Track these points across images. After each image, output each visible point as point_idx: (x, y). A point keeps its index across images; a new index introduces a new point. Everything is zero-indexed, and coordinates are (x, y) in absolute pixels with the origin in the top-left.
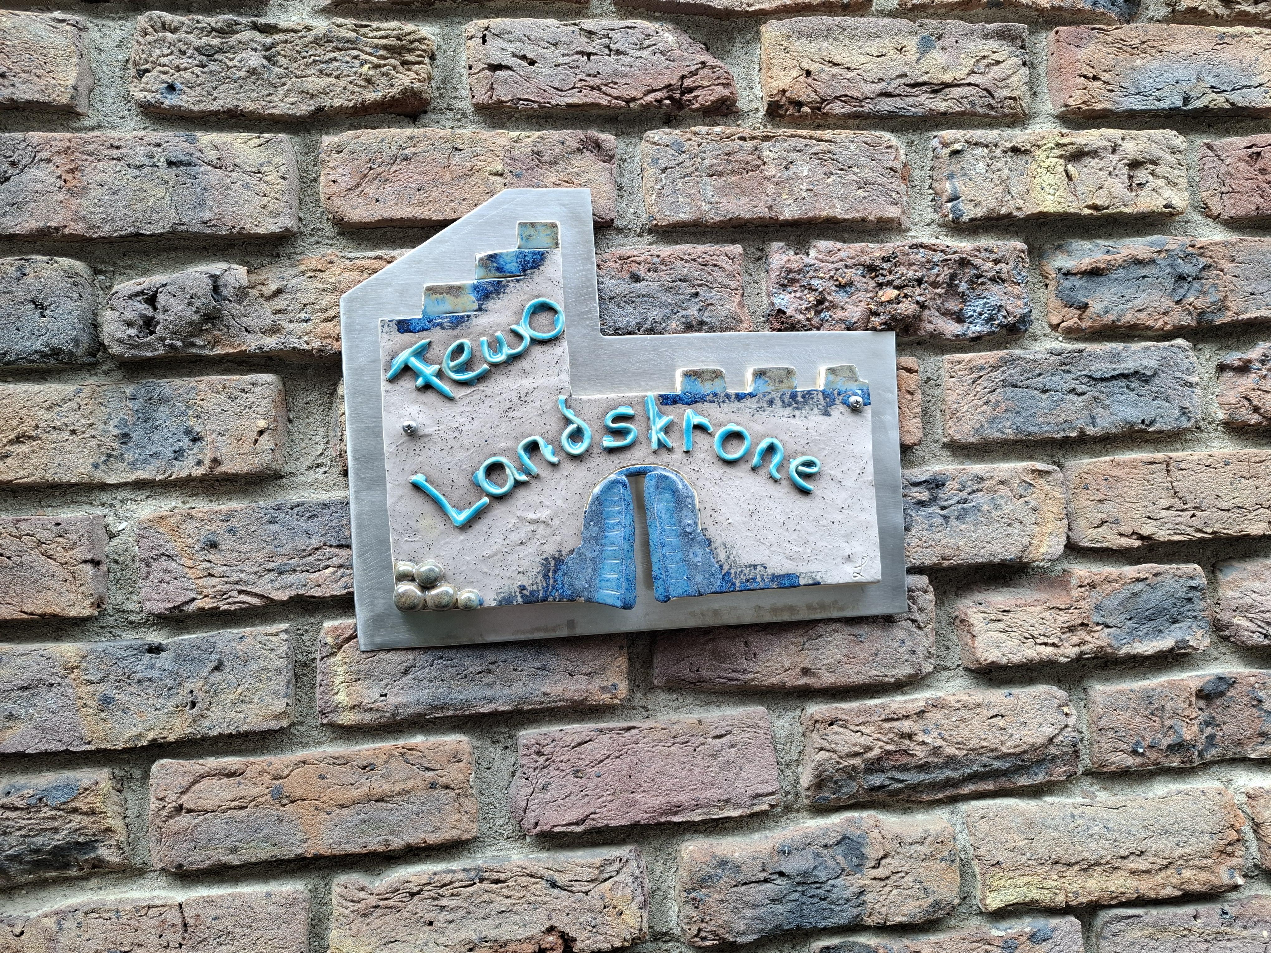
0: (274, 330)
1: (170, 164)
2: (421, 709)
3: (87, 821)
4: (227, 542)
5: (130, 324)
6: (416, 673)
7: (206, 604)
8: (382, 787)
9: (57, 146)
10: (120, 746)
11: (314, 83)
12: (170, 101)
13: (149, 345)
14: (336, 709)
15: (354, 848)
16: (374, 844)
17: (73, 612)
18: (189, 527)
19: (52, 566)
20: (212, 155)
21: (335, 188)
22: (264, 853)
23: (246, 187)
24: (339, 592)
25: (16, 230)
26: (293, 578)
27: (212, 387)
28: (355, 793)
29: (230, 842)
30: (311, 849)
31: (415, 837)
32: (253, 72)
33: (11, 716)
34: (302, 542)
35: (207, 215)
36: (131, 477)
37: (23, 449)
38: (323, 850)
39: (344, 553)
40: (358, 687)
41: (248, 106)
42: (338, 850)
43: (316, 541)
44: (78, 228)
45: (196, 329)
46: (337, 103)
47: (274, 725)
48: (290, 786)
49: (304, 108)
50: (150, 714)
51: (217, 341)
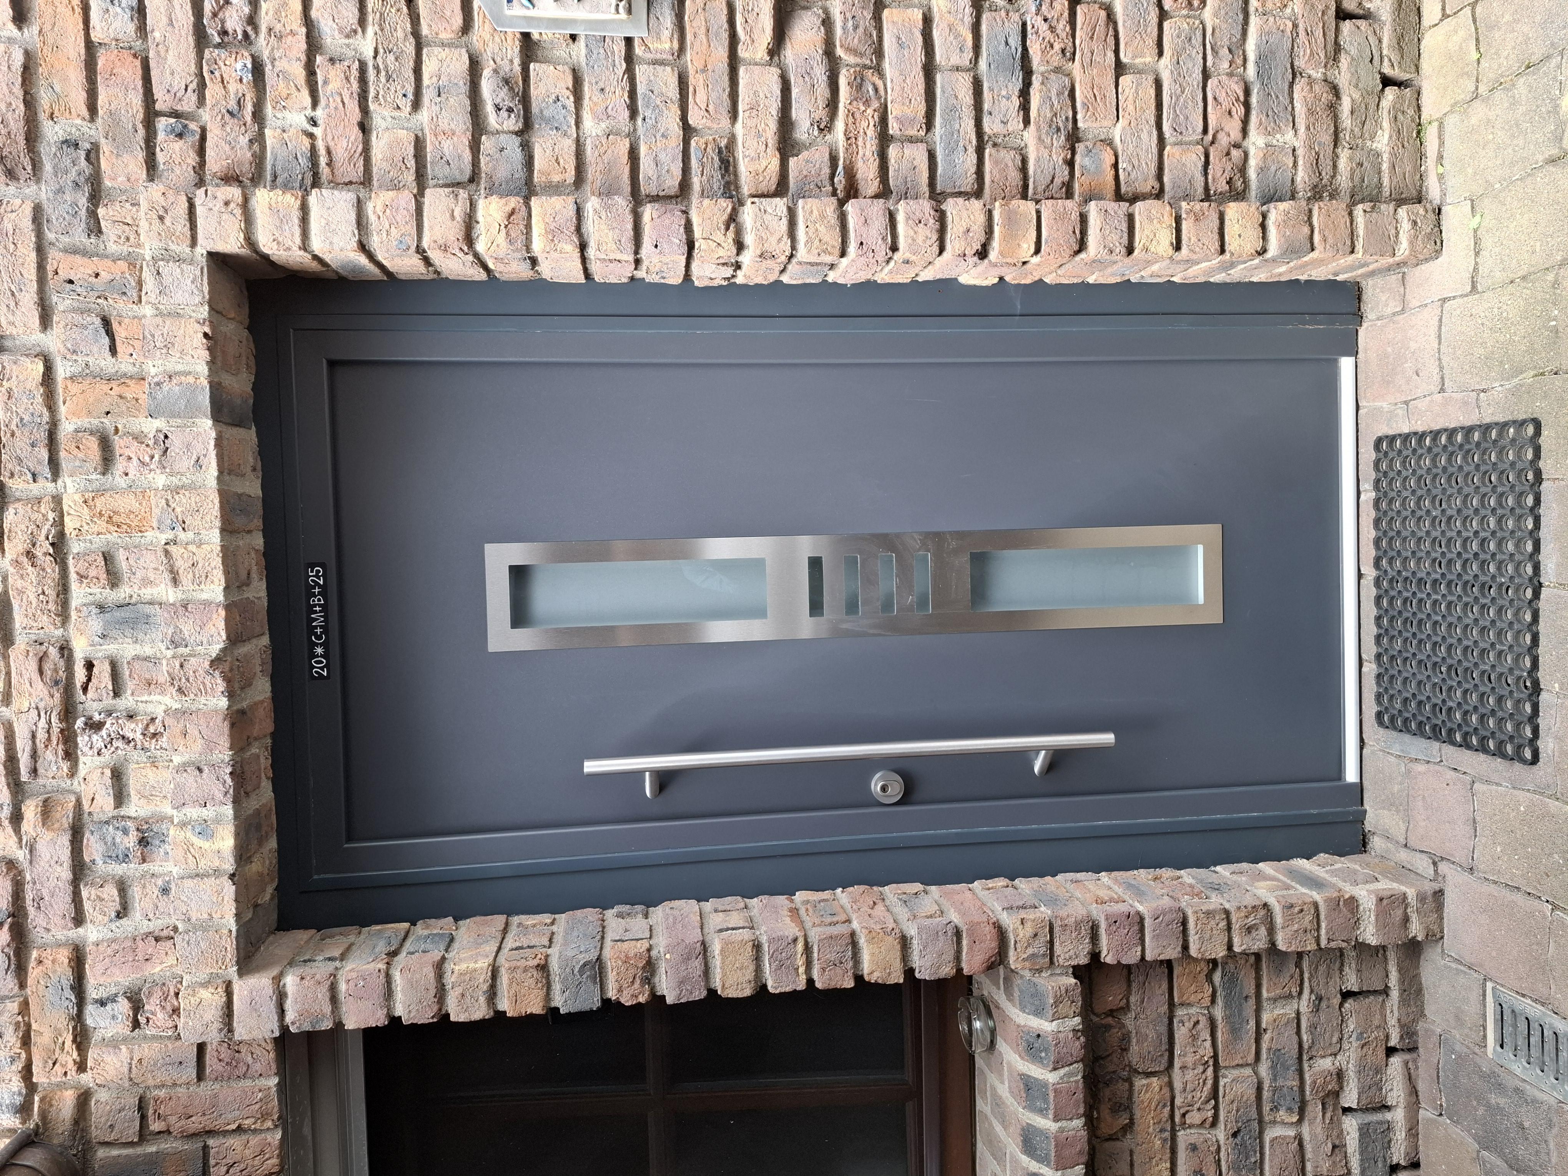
0: (511, 61)
1: (439, 96)
2: (673, 14)
3: (709, 146)
4: (601, 85)
5: (509, 116)
6: (658, 15)
7: (626, 95)
8: (703, 30)
9: (433, 139)
10: (681, 133)
11: (400, 34)
12: (411, 96)
13: (519, 111)
14: (672, 49)
15: (727, 43)
16: (725, 35)
17: (628, 146)
18: (595, 99)
19: (609, 151)
20: (435, 79)
21: (448, 28)
22: (726, 78)
23: (448, 66)
24: (623, 44)
25: (470, 158)
26: (617, 62)
27: (536, 88)
28: (705, 41)
29: (721, 91)
30: (726, 60)
31: (724, 18)
32: (396, 59)
33: (668, 171)
34: (602, 56)
35: (461, 83)
36: (574, 127)
37: (561, 162)
38: (726, 55)
39: (607, 40)
40: (663, 38)
41: (412, 64)
42: (727, 49)
43: (602, 51)
44: (469, 134)
45: (511, 89)
46: (409, 26)
47: (676, 73)
48: (700, 67)
49: (412, 40)
50: (669, 120)
51: (516, 83)
